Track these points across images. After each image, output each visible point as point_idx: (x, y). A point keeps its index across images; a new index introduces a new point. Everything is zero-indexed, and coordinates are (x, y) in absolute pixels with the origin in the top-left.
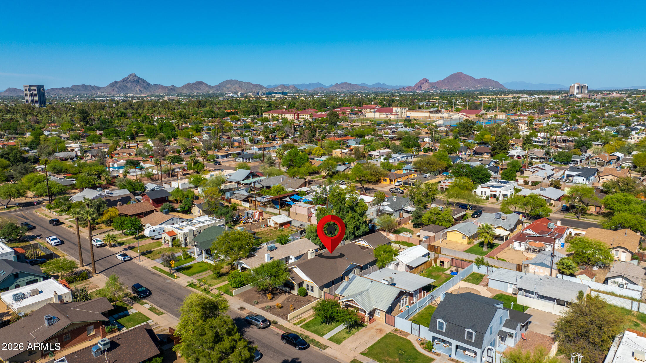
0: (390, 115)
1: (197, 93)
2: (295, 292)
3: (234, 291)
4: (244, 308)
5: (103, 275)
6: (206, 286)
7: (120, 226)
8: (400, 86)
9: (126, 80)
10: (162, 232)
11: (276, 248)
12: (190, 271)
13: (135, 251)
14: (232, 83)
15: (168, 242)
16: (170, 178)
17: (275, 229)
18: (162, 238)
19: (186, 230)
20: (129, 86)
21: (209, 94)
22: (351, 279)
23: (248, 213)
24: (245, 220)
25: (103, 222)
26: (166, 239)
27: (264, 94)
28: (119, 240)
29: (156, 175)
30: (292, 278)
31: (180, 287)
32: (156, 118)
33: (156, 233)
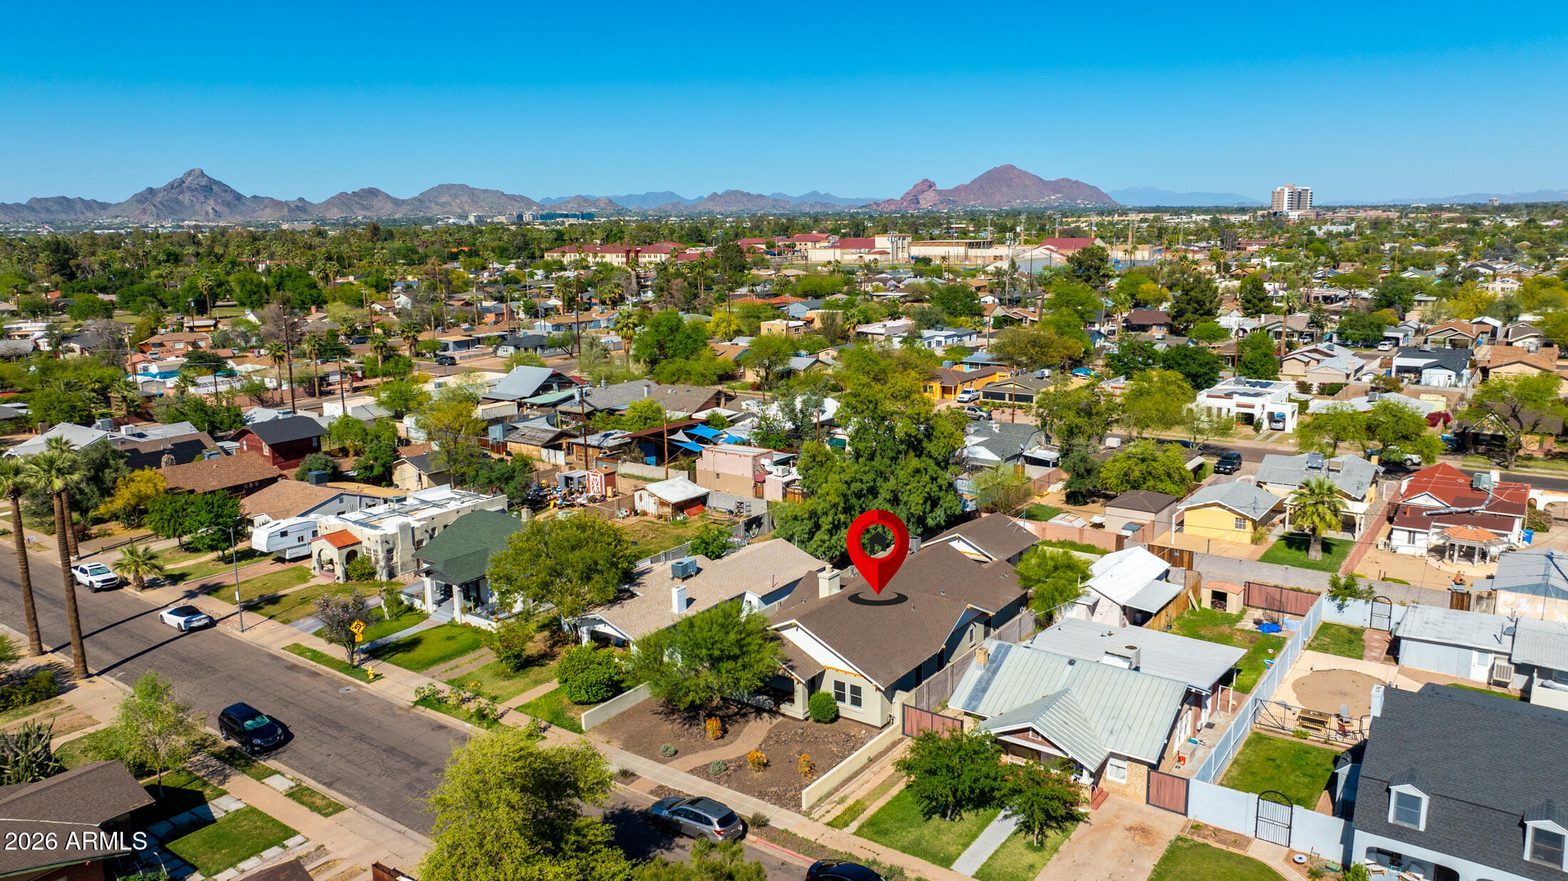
0: (869, 253)
1: (365, 217)
2: (797, 708)
3: (585, 717)
4: (633, 774)
5: (112, 680)
6: (483, 702)
7: (173, 521)
8: (866, 199)
9: (177, 186)
10: (308, 536)
11: (699, 570)
12: (418, 653)
13: (223, 599)
14: (452, 192)
15: (330, 567)
16: (314, 399)
17: (662, 521)
18: (309, 556)
19: (391, 526)
20: (187, 202)
21: (395, 220)
22: (996, 657)
23: (568, 480)
24: (564, 499)
25: (115, 517)
26: (325, 557)
27: (535, 217)
28: (170, 567)
29: (275, 389)
30: (786, 661)
31: (389, 708)
32: (261, 267)
33: (291, 540)
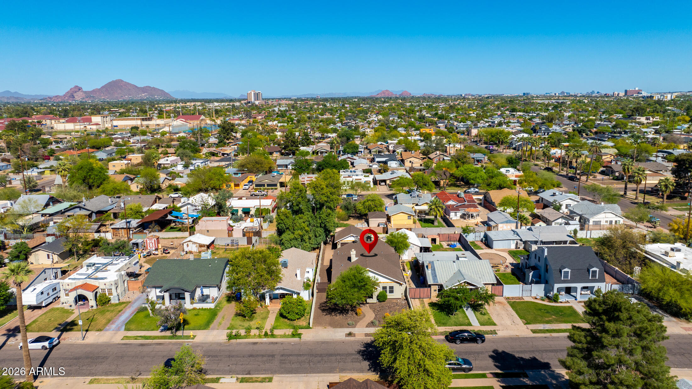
0: (89, 125)
2: (374, 299)
4: (352, 334)
10: (51, 292)
12: (193, 323)
22: (431, 266)
23: (134, 244)
33: (45, 296)
